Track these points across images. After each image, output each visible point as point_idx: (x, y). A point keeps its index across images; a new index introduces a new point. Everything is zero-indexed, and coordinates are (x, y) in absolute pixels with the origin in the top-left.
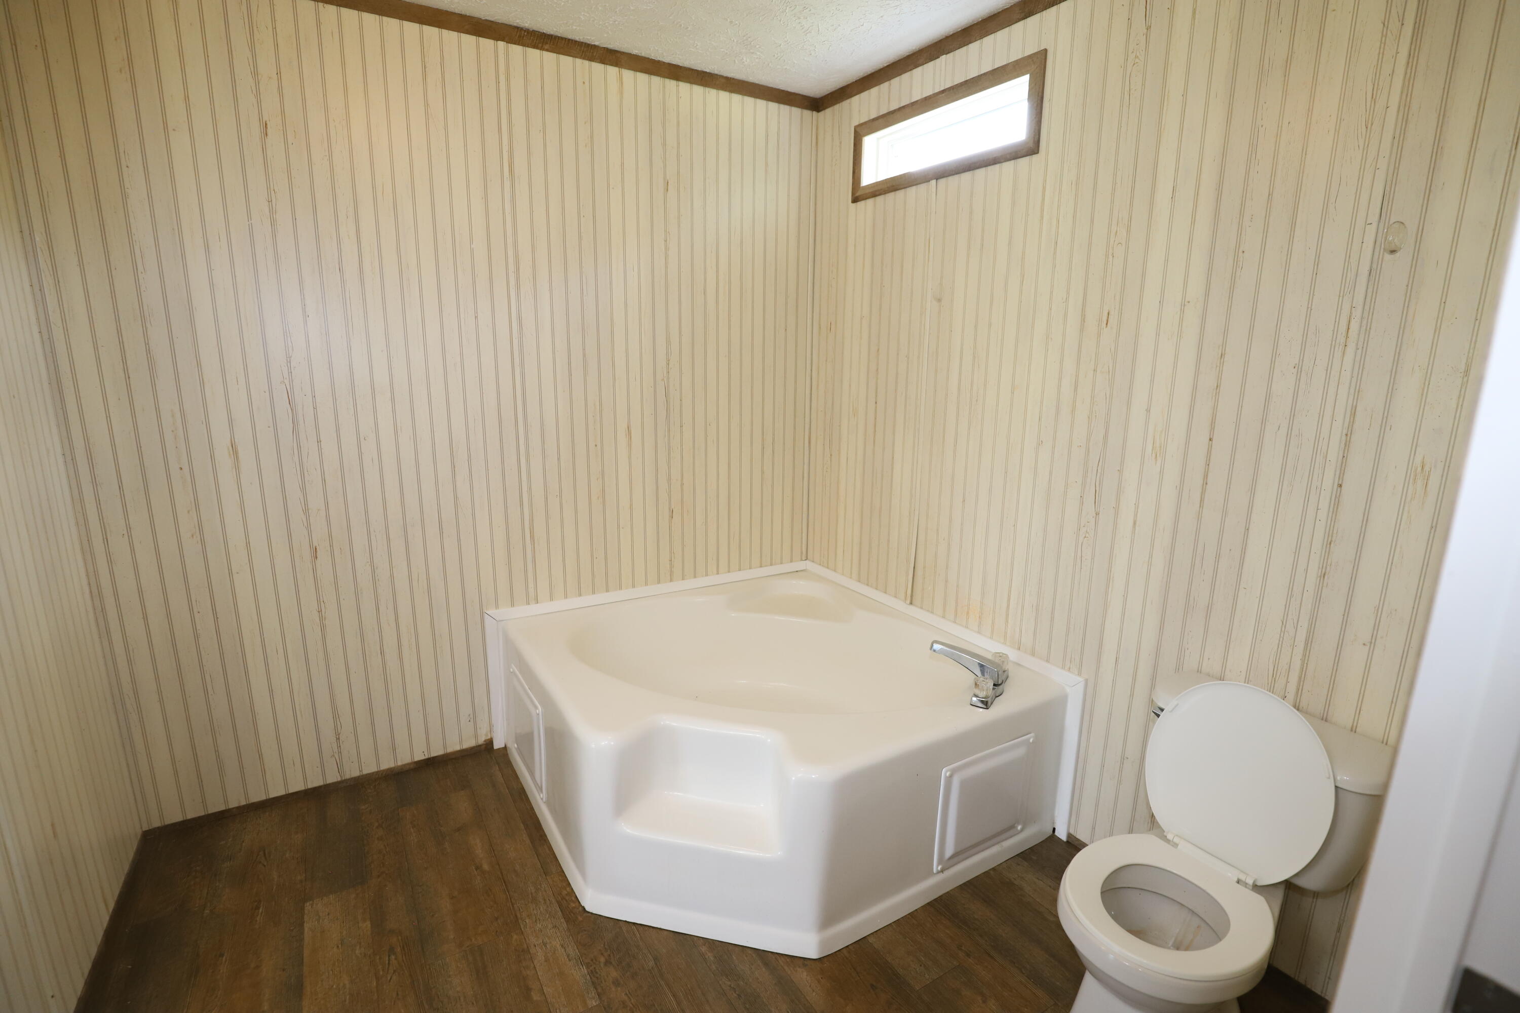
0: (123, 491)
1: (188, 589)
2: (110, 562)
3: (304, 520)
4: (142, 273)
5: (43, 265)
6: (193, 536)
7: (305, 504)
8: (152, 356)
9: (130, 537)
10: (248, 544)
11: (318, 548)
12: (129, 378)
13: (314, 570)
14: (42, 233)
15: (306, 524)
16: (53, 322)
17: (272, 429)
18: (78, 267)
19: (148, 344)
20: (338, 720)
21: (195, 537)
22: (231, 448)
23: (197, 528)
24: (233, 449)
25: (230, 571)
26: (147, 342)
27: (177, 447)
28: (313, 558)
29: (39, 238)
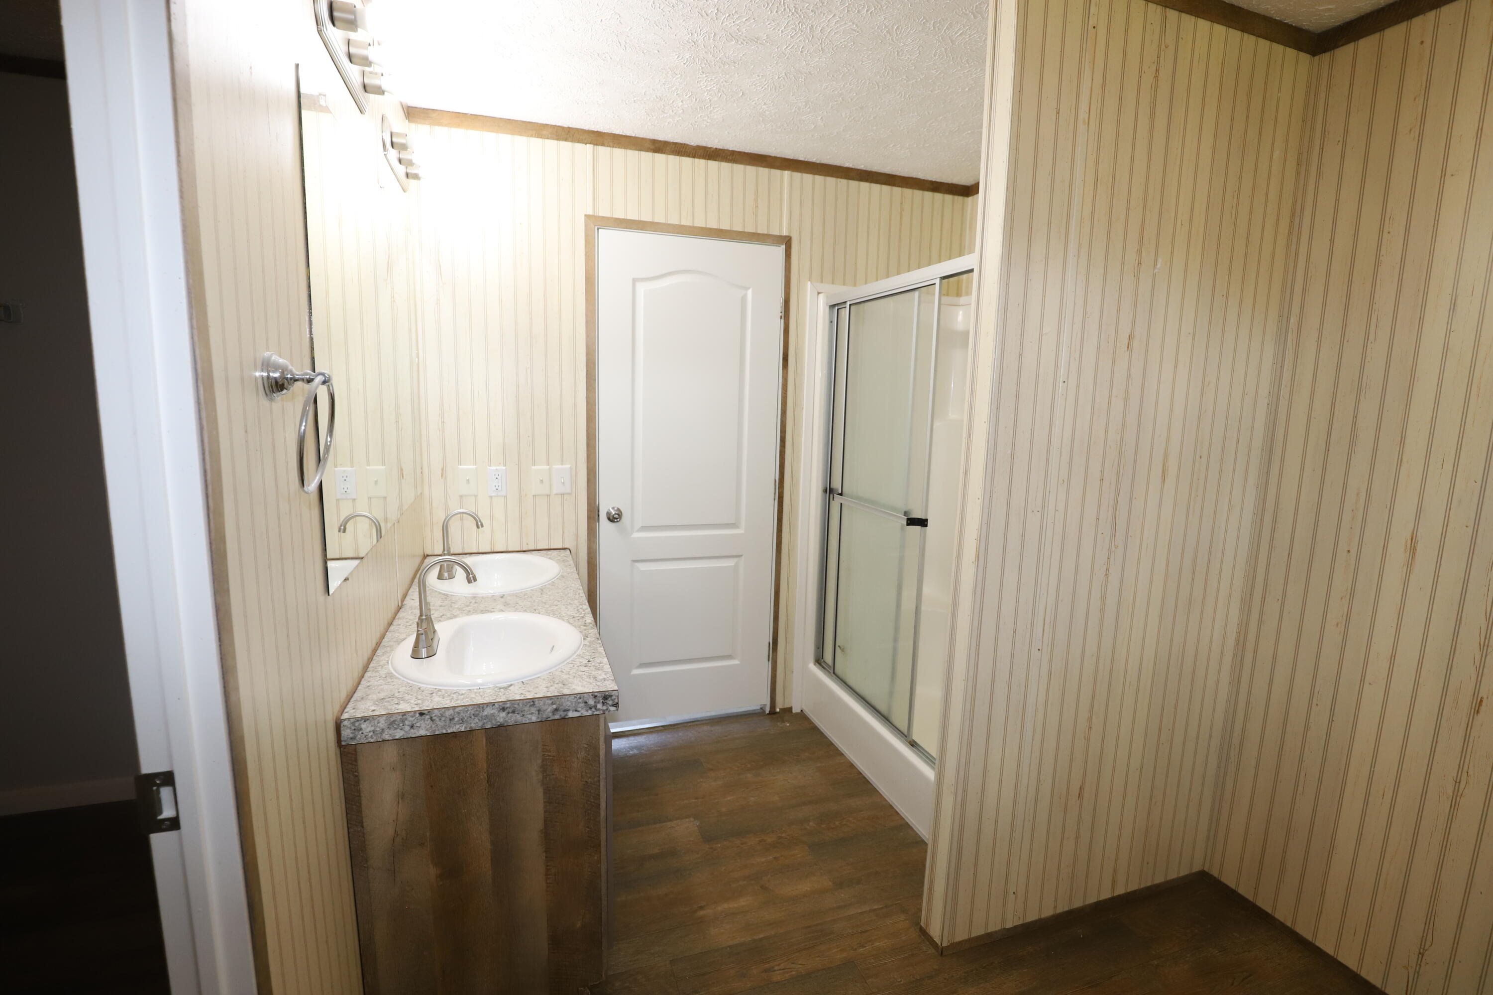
0: (1291, 558)
1: (1315, 677)
2: (1261, 620)
3: (1478, 657)
4: (1372, 342)
5: (1289, 343)
6: (1337, 625)
7: (1485, 638)
8: (1356, 429)
9: (1283, 603)
10: (1393, 657)
11: (1485, 701)
12: (1329, 450)
13: (1469, 727)
14: (1297, 316)
15: (1477, 663)
16: (1283, 396)
17: (1470, 530)
18: (1317, 342)
19: (1356, 417)
20: (1430, 931)
21: (1339, 626)
22: (1409, 541)
23: (1345, 618)
24: (1411, 544)
25: (1363, 678)
26: (1355, 415)
27: (1351, 528)
28: (1473, 710)
29: (1293, 320)
